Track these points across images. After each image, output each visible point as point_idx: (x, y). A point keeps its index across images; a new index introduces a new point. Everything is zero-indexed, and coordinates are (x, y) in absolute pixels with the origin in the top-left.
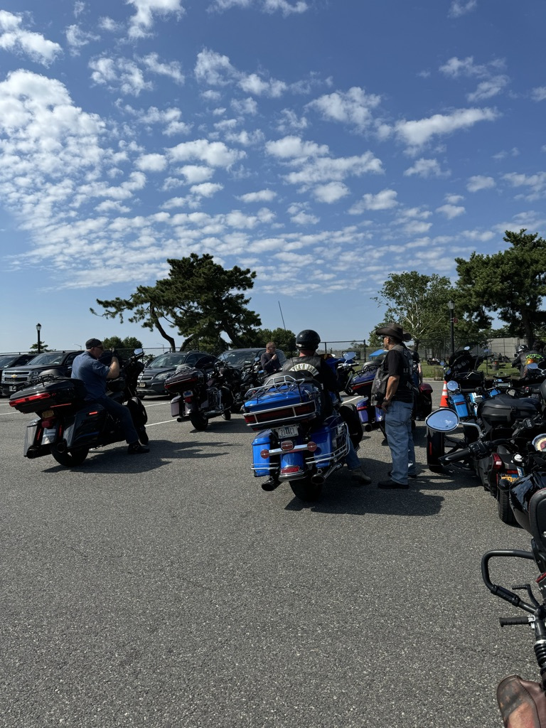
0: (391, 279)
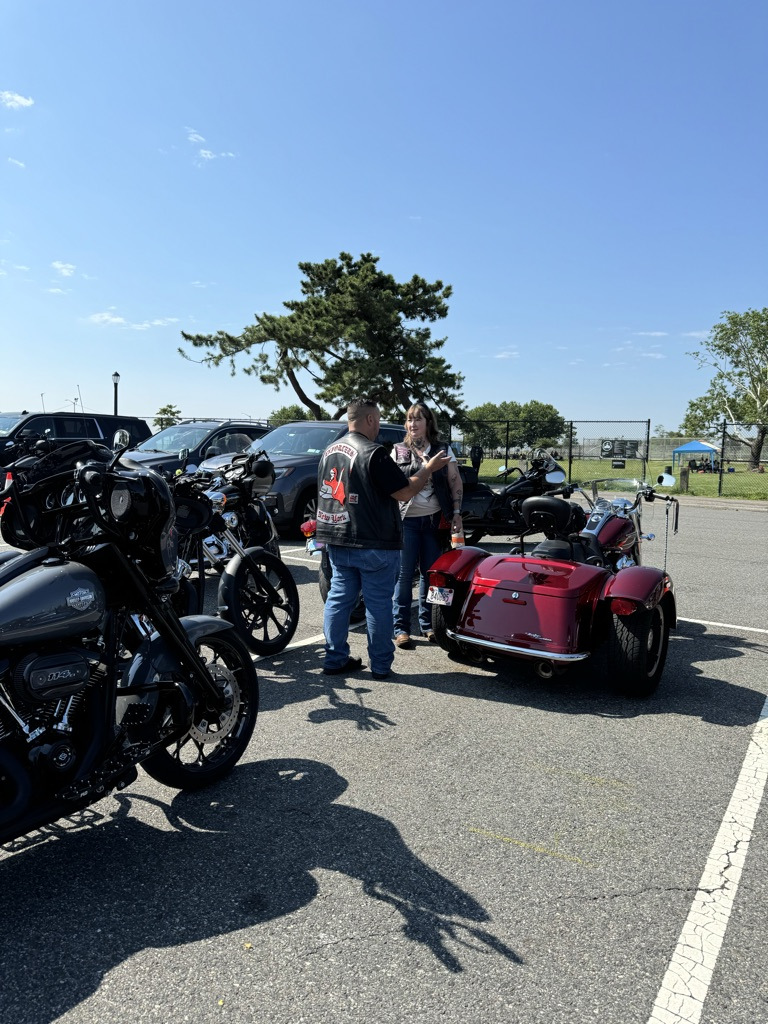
0: (725, 321)
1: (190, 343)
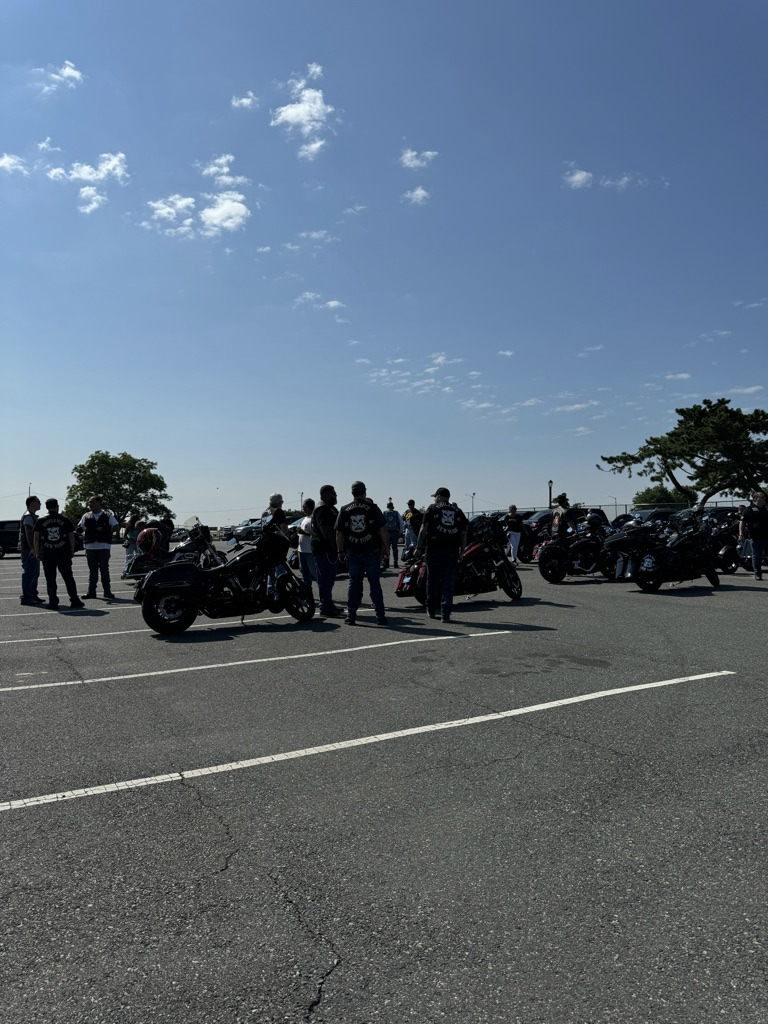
1: (606, 462)
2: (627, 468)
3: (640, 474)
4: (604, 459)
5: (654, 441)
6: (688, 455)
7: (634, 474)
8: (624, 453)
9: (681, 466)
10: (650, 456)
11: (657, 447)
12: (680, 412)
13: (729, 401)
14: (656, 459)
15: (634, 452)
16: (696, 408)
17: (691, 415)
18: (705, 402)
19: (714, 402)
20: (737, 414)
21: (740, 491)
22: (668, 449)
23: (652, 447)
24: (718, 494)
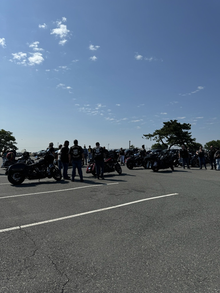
2: (150, 138)
3: (153, 140)
4: (144, 135)
5: (157, 131)
6: (166, 135)
7: (152, 140)
8: (149, 134)
9: (164, 138)
10: (156, 135)
11: (158, 132)
12: (164, 123)
13: (177, 121)
14: (158, 136)
15: (152, 134)
16: (169, 122)
17: (167, 124)
18: (171, 121)
19: (173, 121)
20: (179, 124)
21: (179, 145)
22: (161, 133)
23: (157, 132)
24: (173, 146)
